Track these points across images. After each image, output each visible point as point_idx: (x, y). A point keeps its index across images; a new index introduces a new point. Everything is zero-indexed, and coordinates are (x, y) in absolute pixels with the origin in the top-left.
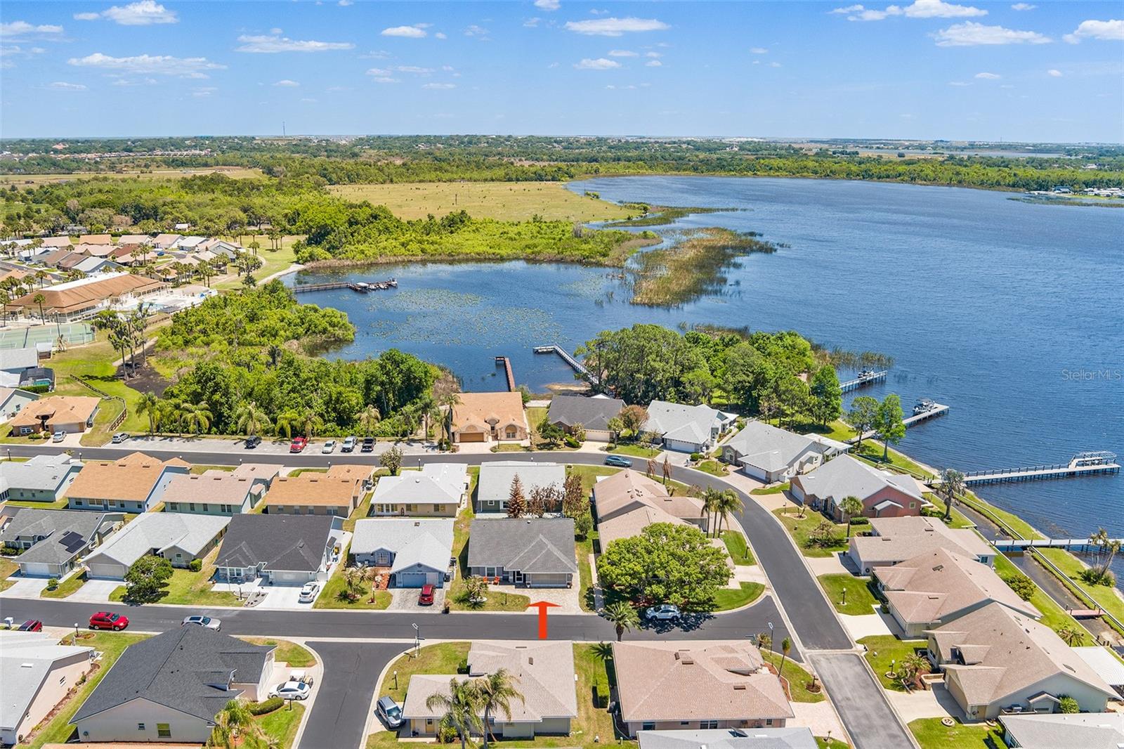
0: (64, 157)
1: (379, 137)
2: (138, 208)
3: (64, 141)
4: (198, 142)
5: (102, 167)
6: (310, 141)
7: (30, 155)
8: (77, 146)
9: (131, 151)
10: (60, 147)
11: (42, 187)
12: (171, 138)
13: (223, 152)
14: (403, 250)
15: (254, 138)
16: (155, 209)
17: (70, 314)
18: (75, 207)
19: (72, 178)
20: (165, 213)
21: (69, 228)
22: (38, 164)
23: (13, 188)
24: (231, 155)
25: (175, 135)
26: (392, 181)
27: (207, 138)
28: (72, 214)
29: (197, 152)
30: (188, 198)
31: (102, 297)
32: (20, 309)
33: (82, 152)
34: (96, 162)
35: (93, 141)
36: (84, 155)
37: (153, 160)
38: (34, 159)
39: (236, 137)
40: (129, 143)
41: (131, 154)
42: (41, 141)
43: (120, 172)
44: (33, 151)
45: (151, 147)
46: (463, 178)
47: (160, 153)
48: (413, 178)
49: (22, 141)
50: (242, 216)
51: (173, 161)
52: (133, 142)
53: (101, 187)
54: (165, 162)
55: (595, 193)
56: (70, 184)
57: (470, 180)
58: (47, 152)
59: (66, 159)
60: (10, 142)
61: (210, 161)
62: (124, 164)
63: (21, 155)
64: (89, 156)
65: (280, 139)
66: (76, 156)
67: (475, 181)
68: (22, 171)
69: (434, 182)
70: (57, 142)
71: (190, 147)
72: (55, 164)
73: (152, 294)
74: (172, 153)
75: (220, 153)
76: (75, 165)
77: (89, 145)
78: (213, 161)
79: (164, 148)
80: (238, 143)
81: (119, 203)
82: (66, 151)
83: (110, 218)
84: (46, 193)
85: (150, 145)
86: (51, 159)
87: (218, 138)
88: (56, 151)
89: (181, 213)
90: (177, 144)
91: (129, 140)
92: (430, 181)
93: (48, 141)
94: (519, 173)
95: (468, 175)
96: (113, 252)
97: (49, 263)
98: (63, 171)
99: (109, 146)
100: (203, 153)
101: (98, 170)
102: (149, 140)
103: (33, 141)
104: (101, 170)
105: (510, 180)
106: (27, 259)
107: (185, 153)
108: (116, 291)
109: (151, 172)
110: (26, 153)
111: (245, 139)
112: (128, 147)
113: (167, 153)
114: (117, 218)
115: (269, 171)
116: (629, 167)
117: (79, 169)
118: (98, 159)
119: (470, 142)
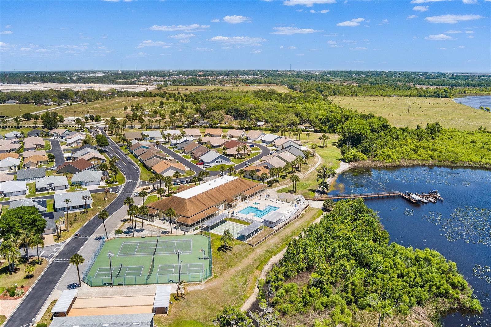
0: (202, 78)
1: (333, 71)
2: (237, 111)
3: (202, 71)
4: (255, 73)
5: (217, 83)
6: (302, 72)
7: (189, 77)
8: (207, 73)
9: (228, 76)
10: (200, 73)
11: (191, 93)
12: (244, 70)
13: (266, 77)
14: (415, 155)
15: (278, 71)
16: (246, 111)
17: (193, 225)
18: (204, 108)
19: (204, 88)
20: (251, 114)
21: (201, 122)
22: (191, 81)
23: (179, 93)
24: (270, 78)
25: (245, 69)
26: (356, 95)
27: (258, 71)
28: (202, 112)
29: (255, 77)
30: (260, 103)
31: (218, 203)
32: (157, 212)
33: (209, 76)
34: (214, 81)
35: (213, 71)
36: (209, 77)
37: (237, 80)
38: (190, 79)
39: (270, 70)
40: (227, 72)
41: (228, 77)
42: (194, 71)
43: (224, 85)
44: (190, 75)
45: (236, 74)
46: (394, 95)
47: (240, 77)
48: (367, 94)
49: (187, 71)
50: (296, 119)
51: (246, 81)
52: (229, 72)
53: (217, 94)
54: (242, 81)
55: (487, 108)
56: (203, 92)
57: (398, 95)
58: (196, 75)
59: (203, 79)
60: (183, 71)
61: (262, 81)
62: (225, 82)
63: (186, 76)
64: (212, 77)
65: (288, 71)
66: (207, 77)
67: (401, 96)
68: (185, 84)
69: (378, 96)
70: (200, 71)
71: (252, 74)
72: (198, 81)
73: (255, 196)
74: (245, 77)
75: (264, 77)
76: (206, 82)
77: (211, 73)
78: (264, 81)
79: (241, 74)
80: (271, 73)
81: (227, 107)
82: (203, 75)
83: (222, 116)
84: (192, 96)
85: (236, 73)
86: (197, 79)
87: (263, 71)
88: (199, 75)
89: (260, 115)
90: (246, 73)
91: (227, 71)
92: (376, 96)
93: (196, 71)
94: (426, 93)
95: (396, 93)
96: (224, 144)
97: (186, 151)
98: (201, 84)
99: (219, 73)
100: (258, 77)
101: (215, 84)
102: (235, 71)
103: (191, 71)
104: (216, 84)
105: (421, 96)
106: (175, 145)
107: (250, 77)
108: (229, 197)
109: (237, 86)
110: (188, 76)
111: (274, 71)
112: (227, 74)
113: (242, 77)
114: (226, 116)
115: (291, 87)
116: (483, 90)
117: (207, 83)
118: (215, 79)
119: (377, 74)
